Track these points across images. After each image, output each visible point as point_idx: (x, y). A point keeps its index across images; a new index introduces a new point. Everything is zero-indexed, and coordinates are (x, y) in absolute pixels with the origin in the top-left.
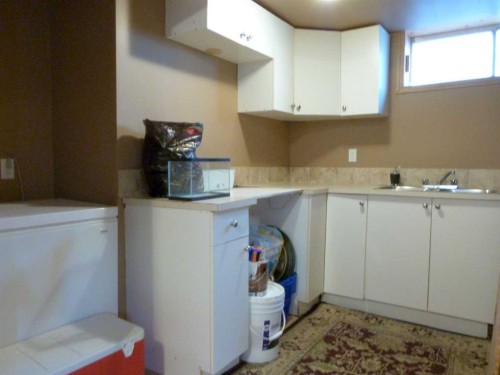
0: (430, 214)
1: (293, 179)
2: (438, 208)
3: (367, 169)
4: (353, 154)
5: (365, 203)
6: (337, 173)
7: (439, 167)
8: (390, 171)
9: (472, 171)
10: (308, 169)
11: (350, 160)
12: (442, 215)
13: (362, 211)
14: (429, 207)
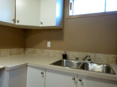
0: (76, 83)
1: (27, 53)
2: (80, 80)
3: (54, 51)
4: (49, 44)
5: (44, 72)
6: (43, 51)
7: (83, 51)
8: (63, 52)
9: (97, 54)
10: (32, 49)
11: (48, 46)
12: (82, 84)
13: (43, 77)
14: (76, 79)
